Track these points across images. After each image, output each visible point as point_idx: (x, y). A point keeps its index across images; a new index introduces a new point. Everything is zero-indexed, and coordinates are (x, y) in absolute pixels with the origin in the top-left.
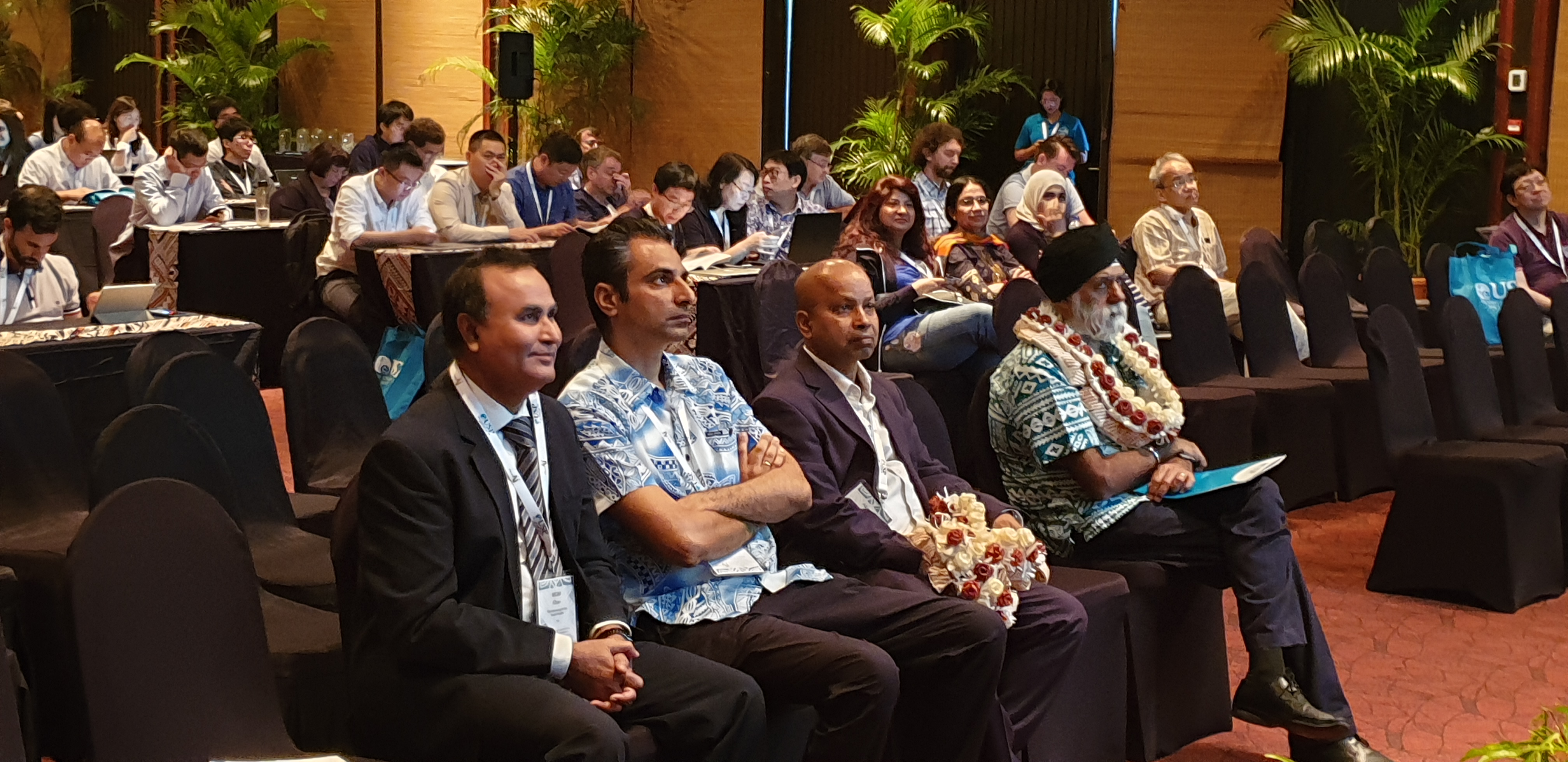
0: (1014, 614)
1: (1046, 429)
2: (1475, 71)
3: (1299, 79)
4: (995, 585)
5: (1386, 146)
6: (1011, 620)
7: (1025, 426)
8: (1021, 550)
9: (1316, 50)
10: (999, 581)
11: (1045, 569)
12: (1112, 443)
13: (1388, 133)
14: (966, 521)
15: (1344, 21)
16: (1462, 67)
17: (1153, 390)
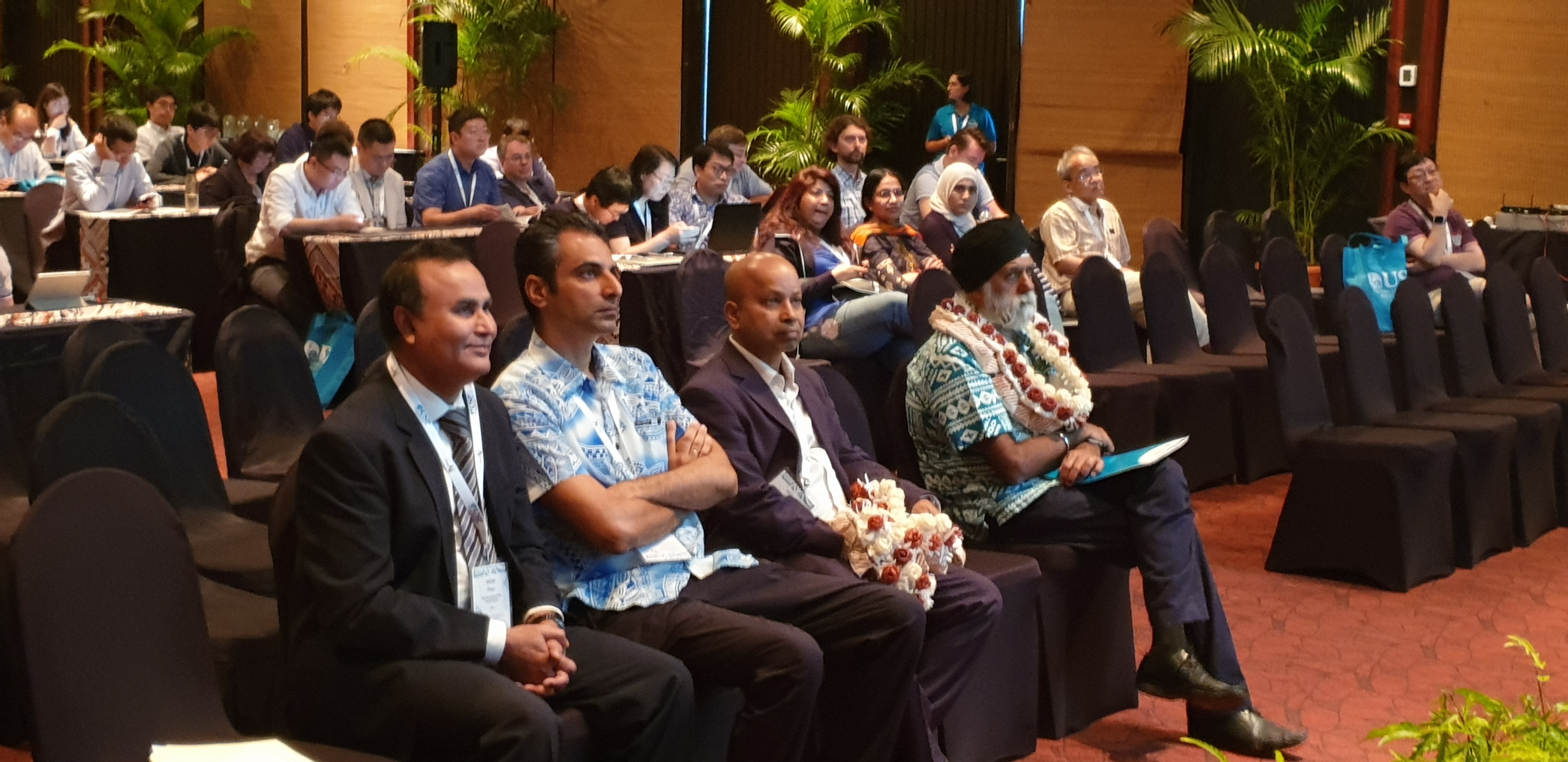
0: (932, 598)
1: (960, 415)
2: (1367, 67)
3: (1199, 74)
4: (914, 569)
5: (1282, 139)
6: (929, 603)
7: (941, 413)
8: (939, 535)
9: (1216, 45)
10: (917, 565)
11: (961, 553)
12: (1025, 430)
13: (1284, 127)
14: (886, 507)
15: (1242, 17)
16: (1355, 63)
17: (1063, 377)
